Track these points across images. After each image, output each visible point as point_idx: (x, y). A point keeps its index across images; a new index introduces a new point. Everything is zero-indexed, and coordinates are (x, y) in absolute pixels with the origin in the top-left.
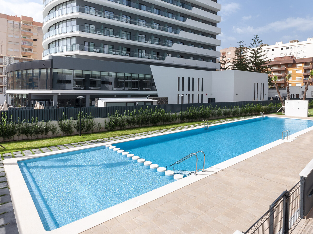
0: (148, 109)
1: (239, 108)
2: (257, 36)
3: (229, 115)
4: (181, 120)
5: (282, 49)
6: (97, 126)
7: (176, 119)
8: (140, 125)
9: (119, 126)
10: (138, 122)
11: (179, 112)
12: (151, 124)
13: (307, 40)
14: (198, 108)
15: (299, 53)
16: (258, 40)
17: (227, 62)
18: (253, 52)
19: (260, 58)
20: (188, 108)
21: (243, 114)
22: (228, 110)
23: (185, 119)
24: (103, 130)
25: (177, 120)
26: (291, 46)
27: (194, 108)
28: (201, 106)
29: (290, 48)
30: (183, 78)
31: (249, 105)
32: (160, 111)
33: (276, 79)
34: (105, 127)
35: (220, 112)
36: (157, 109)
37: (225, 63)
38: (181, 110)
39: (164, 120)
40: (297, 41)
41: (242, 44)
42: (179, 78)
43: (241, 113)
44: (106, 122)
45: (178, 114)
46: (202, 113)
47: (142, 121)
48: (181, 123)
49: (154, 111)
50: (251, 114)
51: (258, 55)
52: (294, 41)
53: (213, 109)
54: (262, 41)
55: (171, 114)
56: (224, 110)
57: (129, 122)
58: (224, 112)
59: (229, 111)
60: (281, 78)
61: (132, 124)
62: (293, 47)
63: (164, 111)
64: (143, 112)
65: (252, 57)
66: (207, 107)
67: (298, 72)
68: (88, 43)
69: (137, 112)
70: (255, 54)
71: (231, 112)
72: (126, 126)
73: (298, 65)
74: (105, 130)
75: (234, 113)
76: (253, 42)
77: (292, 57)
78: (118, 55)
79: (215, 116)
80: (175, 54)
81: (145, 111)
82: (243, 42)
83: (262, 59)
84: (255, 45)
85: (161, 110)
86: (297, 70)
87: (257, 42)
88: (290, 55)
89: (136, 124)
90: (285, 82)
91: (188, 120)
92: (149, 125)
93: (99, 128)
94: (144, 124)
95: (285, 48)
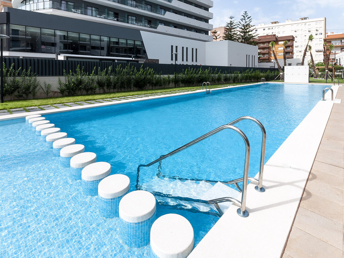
0: (130, 68)
1: (239, 73)
2: (246, 12)
3: (229, 81)
4: (175, 84)
5: (264, 30)
6: (44, 88)
7: (169, 83)
8: (118, 89)
9: (85, 89)
10: (115, 85)
11: (173, 74)
12: (135, 88)
13: (285, 22)
14: (196, 71)
15: (279, 33)
16: (247, 16)
17: (218, 37)
18: (243, 28)
19: (250, 33)
20: (184, 70)
21: (243, 81)
22: (228, 75)
23: (180, 83)
24: (56, 95)
25: (171, 84)
26: (272, 27)
27: (191, 70)
28: (200, 68)
29: (271, 29)
30: (177, 47)
31: (249, 71)
32: (148, 71)
33: (273, 45)
34: (59, 91)
35: (220, 77)
36: (143, 68)
37: (217, 38)
38: (175, 72)
39: (153, 83)
40: (277, 22)
41: (232, 20)
42: (172, 46)
43: (241, 80)
44: (60, 83)
45: (172, 76)
46: (200, 76)
47: (122, 83)
48: (175, 87)
49: (138, 70)
50: (250, 81)
51: (248, 30)
52: (274, 22)
53: (213, 73)
54: (250, 17)
55: (162, 76)
56: (224, 75)
57: (101, 84)
58: (224, 77)
59: (230, 77)
60: (265, 54)
61: (105, 88)
62: (274, 27)
63: (153, 71)
64: (122, 70)
65: (242, 32)
66: (206, 70)
67: (279, 49)
68: (66, 2)
69: (113, 71)
70: (245, 29)
71: (232, 77)
72: (96, 90)
73: (280, 43)
74: (60, 95)
75: (234, 79)
76: (243, 17)
77: (274, 35)
78: (103, 18)
79: (214, 81)
80: (167, 23)
81: (125, 70)
82: (233, 17)
83: (251, 34)
84: (244, 21)
85: (148, 69)
86: (279, 47)
87: (246, 18)
88: (272, 34)
89: (112, 87)
90: (269, 58)
91: (183, 85)
92: (132, 89)
93: (47, 91)
94: (125, 88)
95: (266, 29)
